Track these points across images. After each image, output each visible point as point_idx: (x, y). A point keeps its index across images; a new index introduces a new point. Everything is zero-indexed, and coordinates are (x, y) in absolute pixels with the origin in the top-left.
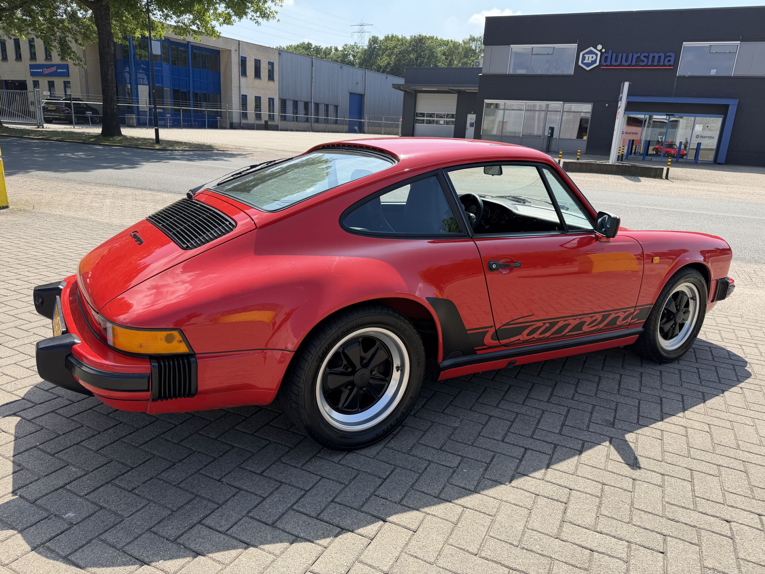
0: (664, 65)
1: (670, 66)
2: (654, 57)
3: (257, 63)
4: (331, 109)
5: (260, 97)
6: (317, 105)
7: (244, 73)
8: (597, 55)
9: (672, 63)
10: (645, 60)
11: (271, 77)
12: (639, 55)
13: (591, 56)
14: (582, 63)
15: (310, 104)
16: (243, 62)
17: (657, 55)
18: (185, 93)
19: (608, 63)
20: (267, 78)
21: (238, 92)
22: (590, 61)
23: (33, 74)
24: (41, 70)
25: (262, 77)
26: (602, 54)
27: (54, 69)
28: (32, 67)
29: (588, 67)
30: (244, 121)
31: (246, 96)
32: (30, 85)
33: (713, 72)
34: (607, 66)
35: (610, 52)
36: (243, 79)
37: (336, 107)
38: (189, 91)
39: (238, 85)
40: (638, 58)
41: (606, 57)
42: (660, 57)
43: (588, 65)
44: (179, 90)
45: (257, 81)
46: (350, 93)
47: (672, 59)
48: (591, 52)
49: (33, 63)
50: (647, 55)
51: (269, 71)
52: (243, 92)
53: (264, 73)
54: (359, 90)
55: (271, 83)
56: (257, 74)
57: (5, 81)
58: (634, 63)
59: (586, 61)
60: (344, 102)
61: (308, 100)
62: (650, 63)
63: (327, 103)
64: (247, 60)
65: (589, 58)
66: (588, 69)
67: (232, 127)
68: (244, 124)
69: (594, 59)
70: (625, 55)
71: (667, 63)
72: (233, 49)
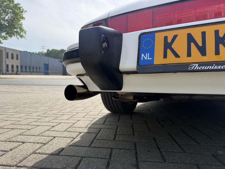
3: (12, 55)
5: (13, 65)
7: (7, 57)
15: (31, 67)
21: (5, 63)
36: (7, 60)
37: (40, 68)
45: (12, 60)
46: (44, 64)
51: (16, 57)
54: (47, 63)
55: (17, 61)
56: (12, 58)
63: (36, 67)
64: (9, 53)
67: (3, 74)
68: (8, 73)
72: (3, 50)
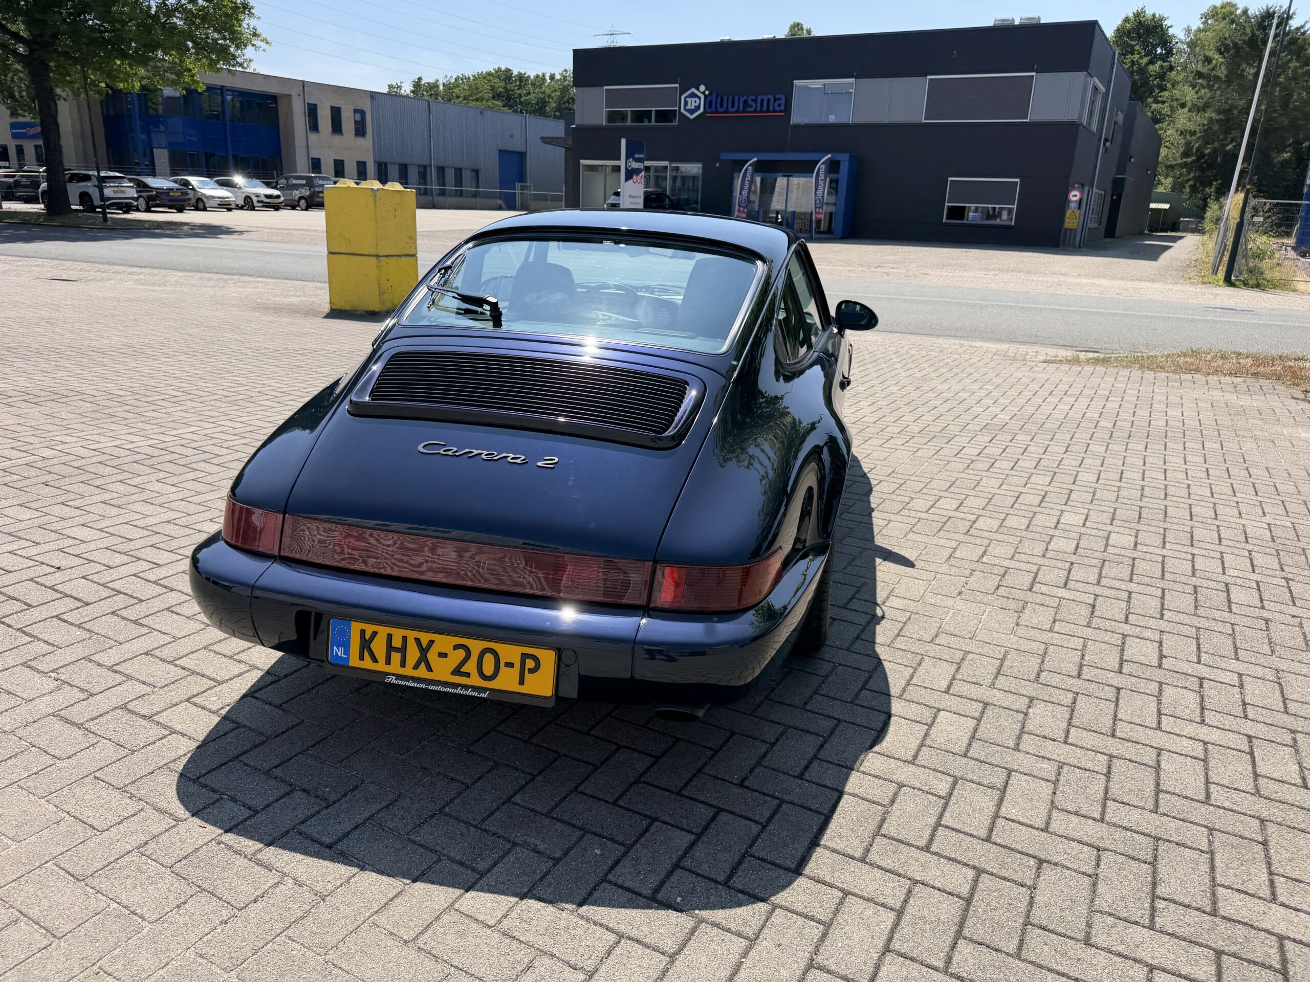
0: (774, 111)
1: (781, 111)
2: (762, 101)
3: (336, 113)
4: (467, 176)
5: (342, 161)
6: (441, 170)
7: (314, 126)
8: (700, 98)
9: (782, 108)
10: (753, 104)
11: (360, 130)
12: (745, 98)
13: (693, 100)
14: (685, 109)
15: (428, 169)
16: (312, 111)
17: (765, 99)
18: (224, 157)
19: (713, 109)
20: (353, 132)
21: (306, 154)
22: (693, 107)
23: (15, 136)
24: (25, 131)
25: (344, 132)
26: (706, 96)
28: (13, 126)
29: (692, 114)
31: (319, 159)
32: (12, 152)
33: (832, 119)
34: (712, 113)
35: (714, 94)
36: (313, 137)
37: (476, 172)
38: (228, 155)
39: (305, 144)
40: (746, 101)
41: (711, 102)
42: (769, 100)
43: (692, 112)
44: (214, 154)
45: (337, 138)
46: (501, 151)
47: (783, 102)
48: (693, 95)
49: (15, 120)
50: (754, 97)
51: (356, 122)
52: (315, 154)
53: (348, 125)
54: (516, 145)
55: (360, 140)
56: (337, 127)
58: (741, 109)
59: (689, 107)
60: (490, 165)
61: (426, 162)
62: (759, 109)
63: (459, 166)
64: (318, 107)
65: (692, 103)
66: (692, 117)
69: (697, 104)
70: (730, 98)
71: (778, 109)
72: (294, 93)
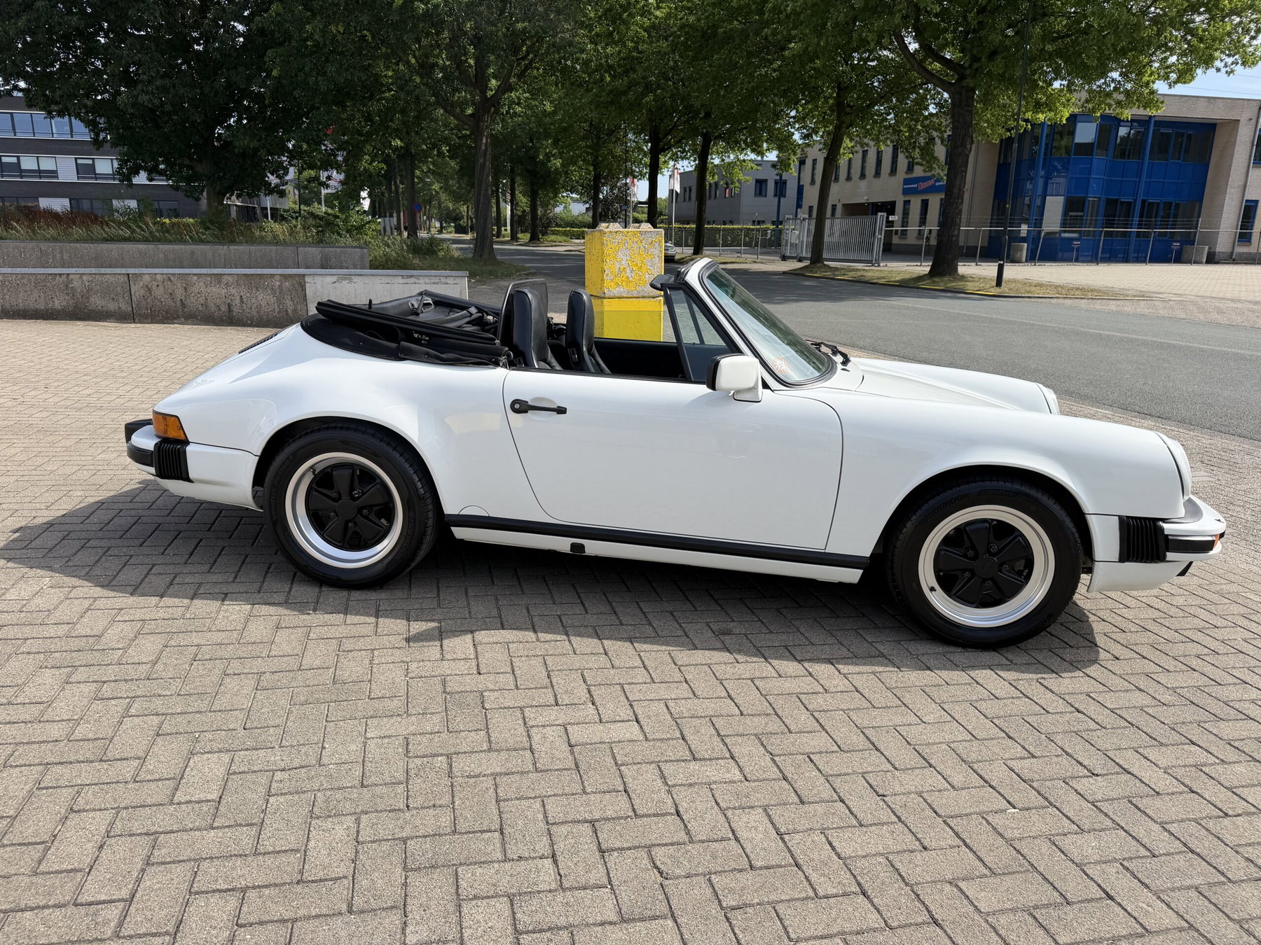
18: (1129, 203)
21: (1239, 195)
23: (905, 192)
24: (916, 186)
27: (931, 183)
28: (906, 182)
30: (1241, 249)
31: (1256, 202)
32: (899, 208)
36: (1255, 172)
38: (1135, 201)
39: (1241, 183)
44: (1118, 200)
49: (910, 176)
52: (1252, 196)
57: (873, 203)
67: (1212, 259)
68: (1240, 254)
72: (1243, 118)
